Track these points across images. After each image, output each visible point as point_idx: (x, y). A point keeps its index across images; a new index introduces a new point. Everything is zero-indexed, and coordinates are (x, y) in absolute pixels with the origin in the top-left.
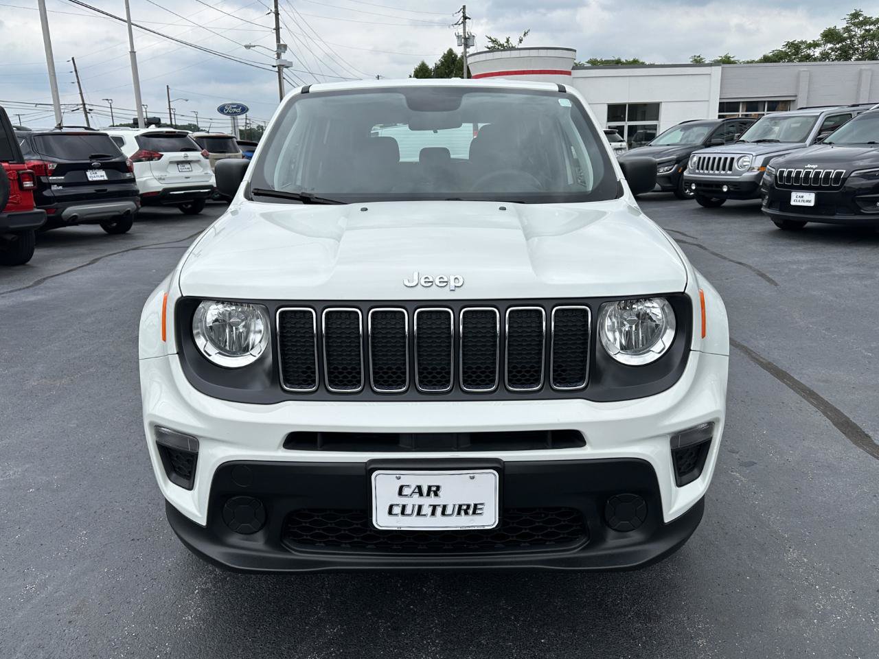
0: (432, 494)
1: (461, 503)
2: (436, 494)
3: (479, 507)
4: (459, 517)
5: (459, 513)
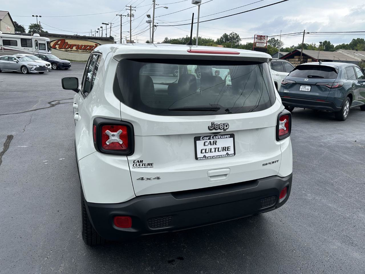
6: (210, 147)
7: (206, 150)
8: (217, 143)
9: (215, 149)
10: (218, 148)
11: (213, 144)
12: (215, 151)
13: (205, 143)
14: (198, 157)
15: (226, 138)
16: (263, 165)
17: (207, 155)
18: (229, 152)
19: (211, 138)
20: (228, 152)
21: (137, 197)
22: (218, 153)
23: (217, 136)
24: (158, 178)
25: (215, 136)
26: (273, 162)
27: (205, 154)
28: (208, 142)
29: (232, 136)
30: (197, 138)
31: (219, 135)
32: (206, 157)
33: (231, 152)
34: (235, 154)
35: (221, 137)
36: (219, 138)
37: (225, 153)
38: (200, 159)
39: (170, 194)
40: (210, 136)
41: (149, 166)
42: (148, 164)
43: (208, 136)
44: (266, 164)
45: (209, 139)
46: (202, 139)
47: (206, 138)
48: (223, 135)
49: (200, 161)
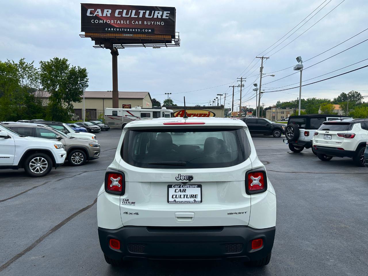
6: (180, 193)
7: (176, 195)
8: (186, 191)
9: (184, 195)
10: (187, 195)
11: (183, 192)
12: (184, 197)
13: (176, 190)
14: (169, 201)
15: (194, 187)
16: (229, 214)
17: (177, 200)
18: (197, 200)
19: (181, 187)
20: (195, 199)
21: (124, 226)
22: (186, 199)
23: (186, 185)
24: (137, 214)
25: (184, 185)
26: (240, 213)
27: (175, 199)
28: (179, 189)
29: (200, 186)
30: (170, 186)
31: (188, 185)
32: (176, 201)
33: (198, 199)
34: (201, 201)
35: (189, 186)
36: (187, 187)
37: (192, 200)
38: (170, 202)
39: (146, 228)
40: (180, 185)
41: (132, 204)
42: (132, 203)
43: (179, 185)
44: (232, 214)
45: (180, 187)
46: (173, 187)
47: (177, 186)
48: (191, 185)
49: (171, 204)
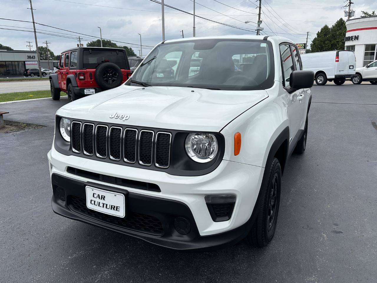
0: (103, 199)
1: (112, 205)
2: (104, 199)
3: (118, 208)
4: (111, 210)
5: (111, 209)
